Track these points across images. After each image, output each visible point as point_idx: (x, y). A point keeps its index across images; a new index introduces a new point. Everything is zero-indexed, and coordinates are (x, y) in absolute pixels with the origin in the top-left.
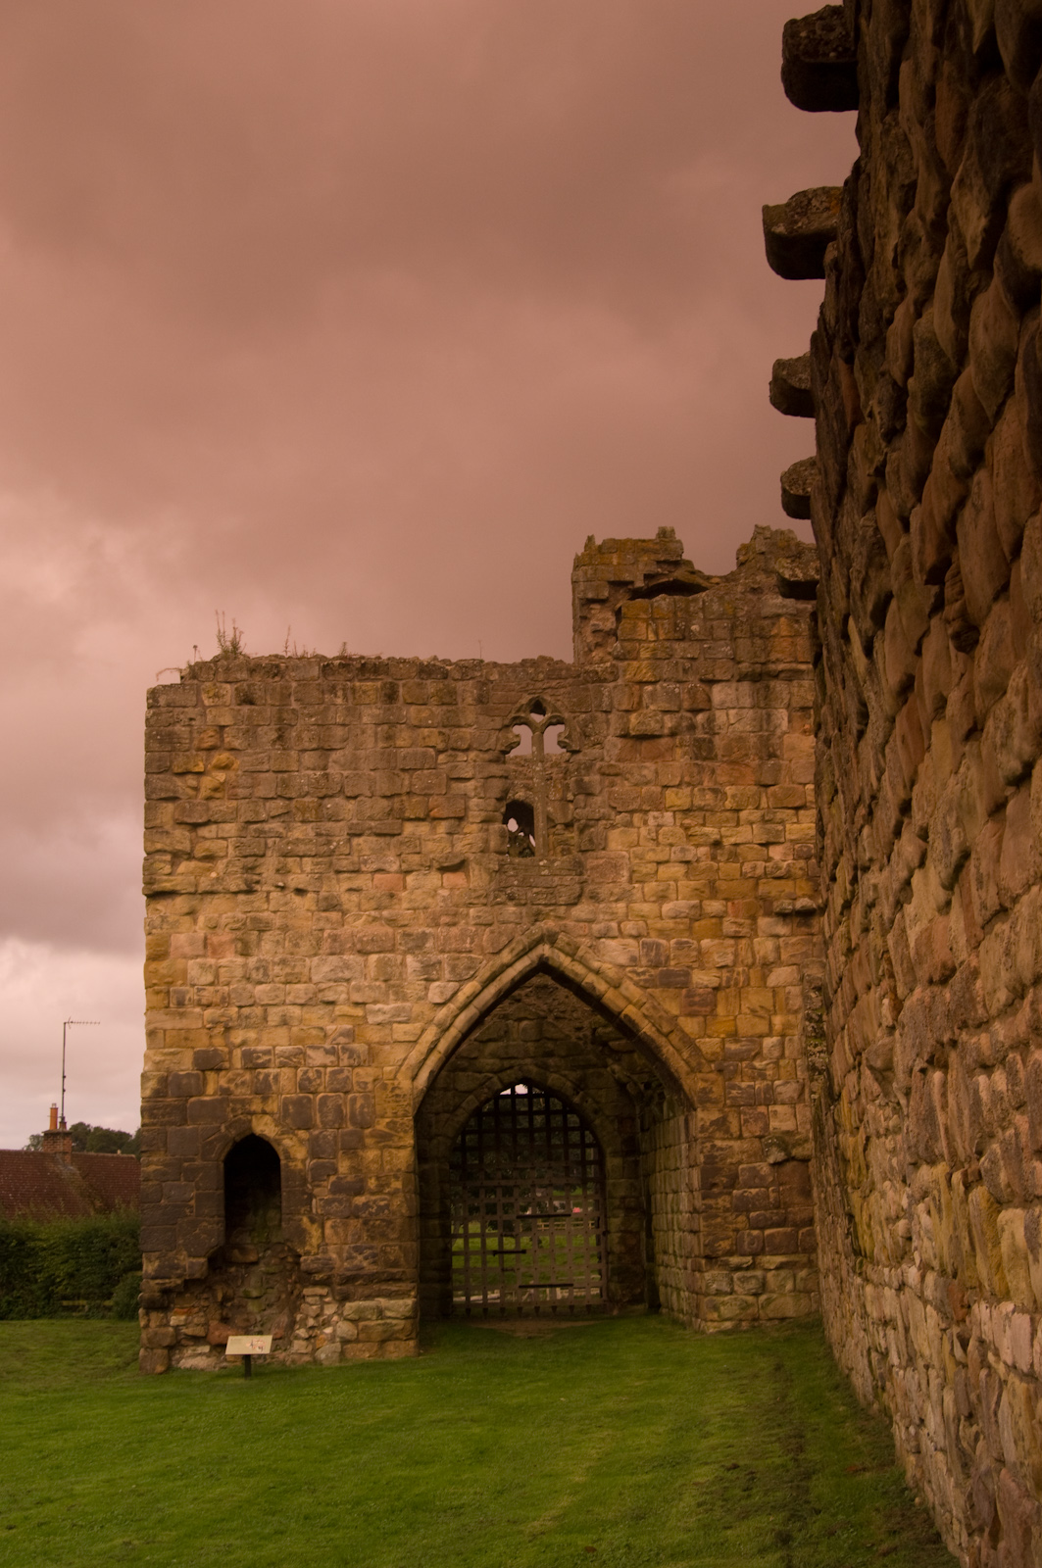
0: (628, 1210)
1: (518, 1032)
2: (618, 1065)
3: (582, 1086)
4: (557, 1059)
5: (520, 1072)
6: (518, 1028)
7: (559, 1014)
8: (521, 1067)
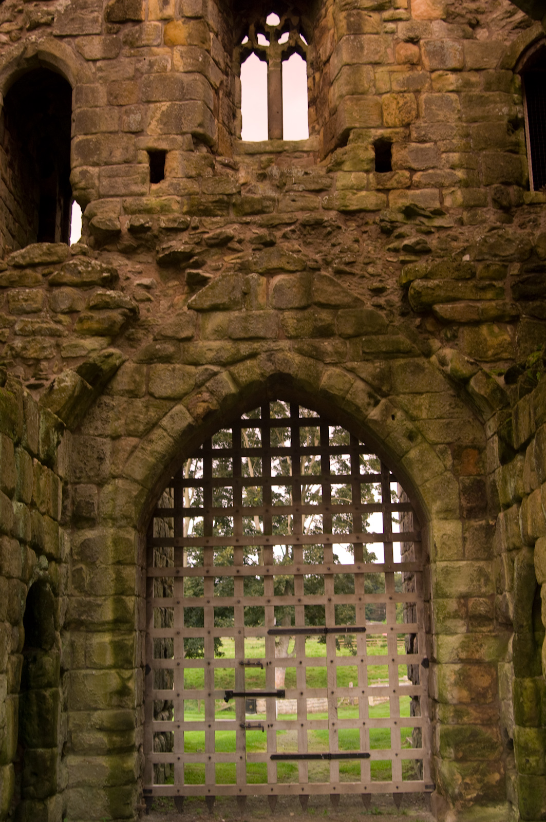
0: (475, 620)
1: (267, 294)
2: (451, 348)
3: (384, 389)
4: (337, 341)
5: (269, 364)
6: (267, 288)
7: (343, 267)
8: (272, 354)
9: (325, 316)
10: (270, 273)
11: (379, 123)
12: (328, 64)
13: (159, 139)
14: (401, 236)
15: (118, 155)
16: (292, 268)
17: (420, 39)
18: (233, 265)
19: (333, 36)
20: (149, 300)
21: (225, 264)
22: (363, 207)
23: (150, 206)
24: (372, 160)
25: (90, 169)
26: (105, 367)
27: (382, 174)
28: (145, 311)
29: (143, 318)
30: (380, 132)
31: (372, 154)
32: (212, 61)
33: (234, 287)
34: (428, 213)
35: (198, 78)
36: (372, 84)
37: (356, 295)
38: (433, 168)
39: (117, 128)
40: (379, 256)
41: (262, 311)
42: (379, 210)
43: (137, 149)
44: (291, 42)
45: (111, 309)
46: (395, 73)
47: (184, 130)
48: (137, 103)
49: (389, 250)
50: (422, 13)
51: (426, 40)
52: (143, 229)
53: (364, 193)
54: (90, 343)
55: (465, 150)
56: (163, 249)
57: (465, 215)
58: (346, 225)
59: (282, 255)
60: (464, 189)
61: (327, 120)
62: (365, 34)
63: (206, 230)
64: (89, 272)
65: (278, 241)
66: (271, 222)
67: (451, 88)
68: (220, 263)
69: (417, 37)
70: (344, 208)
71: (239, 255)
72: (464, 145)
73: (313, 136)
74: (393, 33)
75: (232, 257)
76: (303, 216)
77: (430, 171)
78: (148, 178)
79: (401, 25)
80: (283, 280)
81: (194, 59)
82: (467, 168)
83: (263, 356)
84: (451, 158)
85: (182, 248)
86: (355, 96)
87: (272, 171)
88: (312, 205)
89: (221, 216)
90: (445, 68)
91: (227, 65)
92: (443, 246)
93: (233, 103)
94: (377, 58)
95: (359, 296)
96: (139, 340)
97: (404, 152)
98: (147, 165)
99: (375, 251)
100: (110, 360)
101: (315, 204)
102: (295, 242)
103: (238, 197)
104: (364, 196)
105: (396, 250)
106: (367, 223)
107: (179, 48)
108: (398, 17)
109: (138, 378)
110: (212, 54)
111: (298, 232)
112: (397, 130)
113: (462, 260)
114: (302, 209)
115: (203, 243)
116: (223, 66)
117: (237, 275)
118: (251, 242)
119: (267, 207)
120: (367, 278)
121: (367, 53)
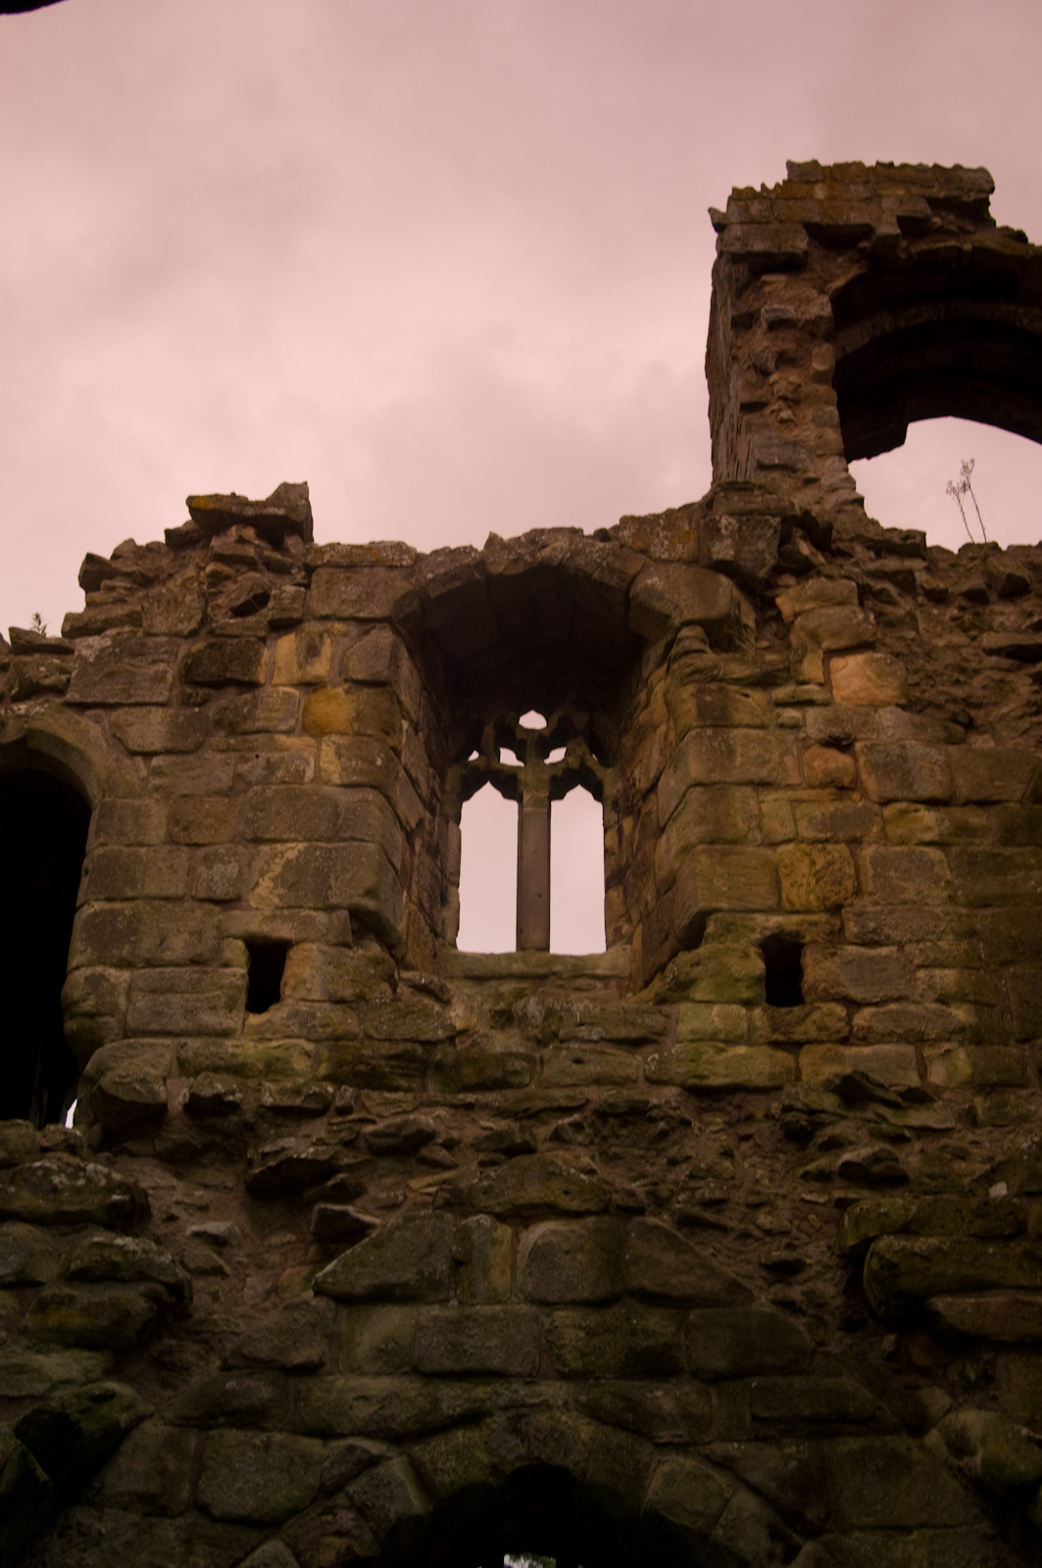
1: (513, 1267)
2: (980, 1407)
3: (811, 1514)
4: (687, 1388)
5: (513, 1441)
6: (514, 1252)
7: (696, 1210)
8: (521, 1416)
9: (657, 1324)
10: (522, 1215)
11: (772, 902)
12: (652, 796)
13: (274, 917)
14: (835, 1145)
15: (179, 946)
16: (575, 1205)
17: (855, 740)
18: (430, 1199)
19: (666, 737)
20: (218, 1271)
21: (411, 1195)
22: (740, 1080)
23: (241, 1059)
24: (758, 980)
25: (112, 972)
26: (89, 1426)
27: (783, 1010)
28: (206, 1298)
29: (199, 1315)
30: (775, 920)
31: (758, 966)
32: (402, 773)
33: (431, 1247)
34: (892, 1097)
35: (371, 797)
36: (753, 824)
37: (733, 1275)
38: (898, 999)
39: (181, 890)
40: (782, 1191)
41: (498, 1308)
42: (778, 1088)
43: (223, 936)
44: (571, 760)
45: (122, 1281)
46: (804, 805)
47: (333, 901)
48: (231, 841)
49: (806, 1176)
50: (855, 692)
51: (868, 743)
52: (220, 1106)
53: (742, 1050)
54: (59, 1365)
55: (969, 964)
56: (265, 1155)
57: (980, 1104)
58: (701, 1121)
59: (552, 1174)
60: (973, 1047)
61: (651, 905)
62: (737, 727)
63: (370, 1117)
64: (78, 1190)
65: (541, 1147)
66: (524, 1106)
67: (928, 836)
68: (399, 1193)
69: (848, 737)
70: (696, 1081)
71: (447, 1175)
72: (966, 952)
73: (618, 947)
74: (795, 726)
75: (429, 1179)
76: (597, 1095)
77: (893, 1006)
78: (243, 999)
79: (812, 713)
80: (554, 1232)
81: (365, 760)
82: (975, 1002)
83: (499, 1420)
84: (937, 979)
85: (308, 1152)
86: (717, 847)
87: (525, 1006)
88: (622, 1072)
89: (407, 1090)
90: (912, 796)
91: (433, 792)
92: (936, 1170)
93: (442, 871)
94: (763, 773)
95: (739, 1279)
96: (186, 1369)
97: (831, 965)
98: (244, 971)
99: (771, 1180)
100: (105, 1409)
101: (629, 1071)
102: (579, 1150)
103: (449, 1048)
104: (743, 1057)
105: (823, 1177)
106: (750, 1118)
107: (334, 738)
108: (807, 697)
109: (171, 1464)
110: (403, 758)
111: (588, 1130)
112: (814, 918)
113: (987, 1194)
114: (598, 1081)
115: (362, 1143)
116: (425, 791)
117: (439, 1217)
118: (476, 1146)
119: (516, 1073)
120: (757, 1239)
121: (742, 764)
